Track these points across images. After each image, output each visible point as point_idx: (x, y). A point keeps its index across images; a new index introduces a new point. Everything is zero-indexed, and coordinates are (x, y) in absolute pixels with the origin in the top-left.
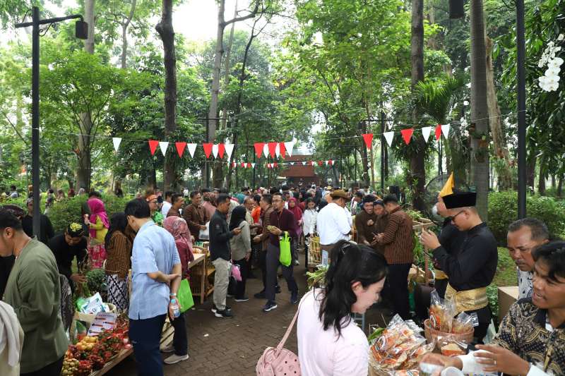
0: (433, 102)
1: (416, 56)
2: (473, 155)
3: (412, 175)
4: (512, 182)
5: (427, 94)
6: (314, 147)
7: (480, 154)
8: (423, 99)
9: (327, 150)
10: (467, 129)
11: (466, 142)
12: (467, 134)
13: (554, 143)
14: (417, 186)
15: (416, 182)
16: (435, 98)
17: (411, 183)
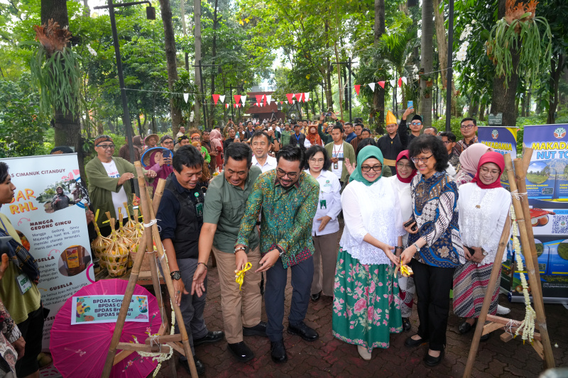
0: (393, 51)
1: (379, 7)
2: (421, 92)
3: (375, 109)
4: (456, 110)
5: (388, 45)
6: (275, 83)
7: (427, 92)
8: (386, 48)
9: (292, 86)
10: (418, 73)
11: (416, 83)
12: (417, 77)
13: (480, 81)
14: (380, 117)
15: (378, 114)
16: (395, 48)
17: (374, 116)
